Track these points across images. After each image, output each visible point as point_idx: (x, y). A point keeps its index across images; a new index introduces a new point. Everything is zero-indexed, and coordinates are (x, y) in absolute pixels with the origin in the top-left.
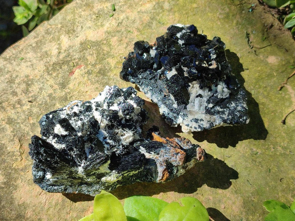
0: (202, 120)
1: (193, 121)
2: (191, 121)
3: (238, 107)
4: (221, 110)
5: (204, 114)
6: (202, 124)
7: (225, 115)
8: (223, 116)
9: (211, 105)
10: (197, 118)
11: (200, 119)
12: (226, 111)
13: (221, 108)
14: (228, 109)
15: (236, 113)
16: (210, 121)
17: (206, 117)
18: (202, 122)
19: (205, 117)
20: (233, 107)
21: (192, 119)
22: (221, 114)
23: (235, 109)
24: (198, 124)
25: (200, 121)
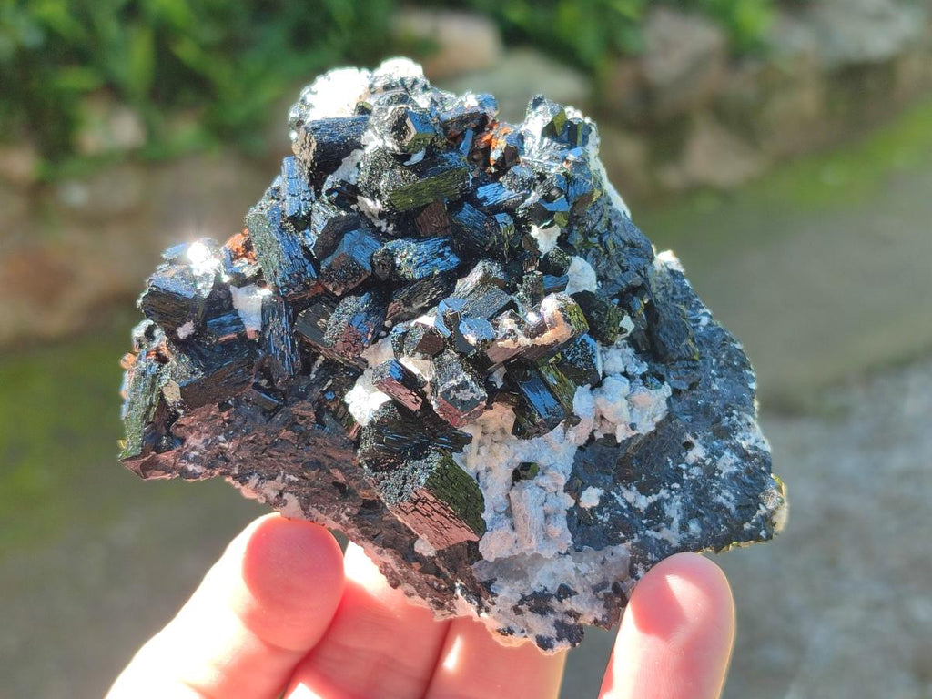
0: (565, 592)
1: (524, 608)
2: (517, 610)
3: (722, 460)
4: (643, 502)
5: (568, 553)
6: (570, 613)
7: (669, 526)
8: (659, 536)
9: (591, 498)
10: (538, 589)
11: (552, 587)
12: (668, 501)
13: (644, 491)
14: (676, 486)
15: (720, 499)
16: (604, 585)
17: (584, 568)
18: (569, 604)
19: (577, 571)
20: (695, 464)
21: (521, 602)
22: (648, 527)
23: (711, 472)
24: (552, 617)
25: (560, 600)
